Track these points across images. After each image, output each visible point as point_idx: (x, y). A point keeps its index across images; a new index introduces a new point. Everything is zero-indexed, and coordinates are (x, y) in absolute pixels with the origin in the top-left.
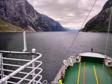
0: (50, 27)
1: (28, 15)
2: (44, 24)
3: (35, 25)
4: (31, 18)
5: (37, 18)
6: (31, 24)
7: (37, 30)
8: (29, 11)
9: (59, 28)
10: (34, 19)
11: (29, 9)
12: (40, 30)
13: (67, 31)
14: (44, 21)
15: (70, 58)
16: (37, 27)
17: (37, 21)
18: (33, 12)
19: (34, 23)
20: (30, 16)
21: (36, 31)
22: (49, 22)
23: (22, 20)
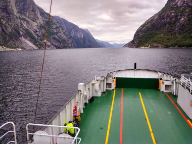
0: (71, 41)
1: (23, 17)
2: (57, 33)
3: (38, 36)
4: (28, 22)
5: (42, 23)
6: (28, 35)
7: (41, 46)
8: (24, 9)
9: (89, 41)
10: (34, 24)
11: (24, 5)
12: (49, 46)
13: (105, 47)
14: (57, 28)
15: (93, 82)
16: (41, 40)
17: (41, 27)
18: (33, 10)
19: (36, 32)
20: (27, 19)
21: (40, 48)
22: (70, 32)
23: (7, 25)
